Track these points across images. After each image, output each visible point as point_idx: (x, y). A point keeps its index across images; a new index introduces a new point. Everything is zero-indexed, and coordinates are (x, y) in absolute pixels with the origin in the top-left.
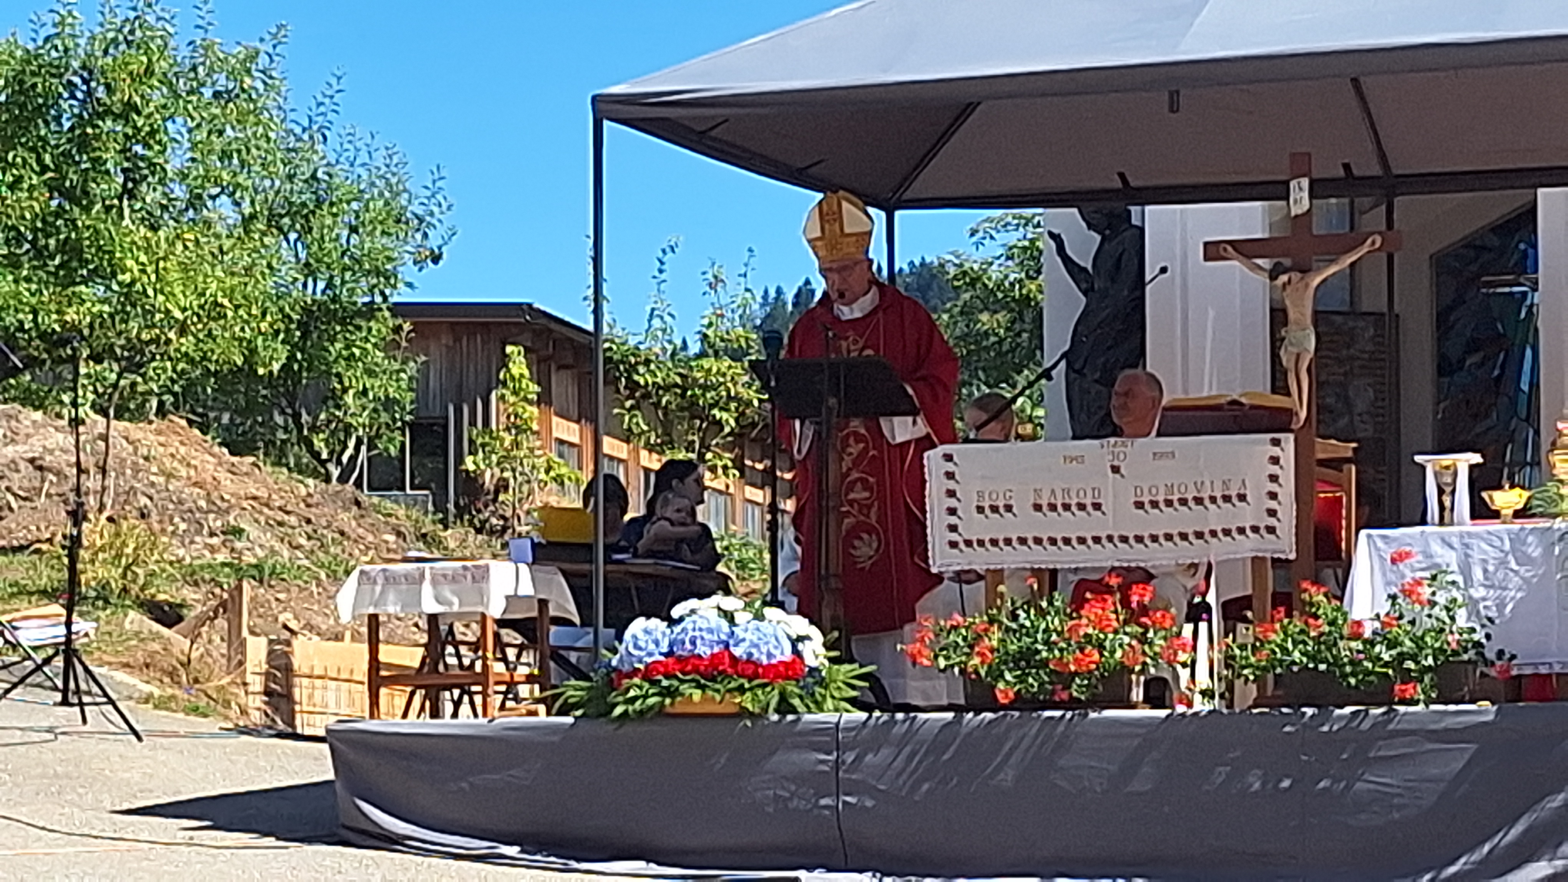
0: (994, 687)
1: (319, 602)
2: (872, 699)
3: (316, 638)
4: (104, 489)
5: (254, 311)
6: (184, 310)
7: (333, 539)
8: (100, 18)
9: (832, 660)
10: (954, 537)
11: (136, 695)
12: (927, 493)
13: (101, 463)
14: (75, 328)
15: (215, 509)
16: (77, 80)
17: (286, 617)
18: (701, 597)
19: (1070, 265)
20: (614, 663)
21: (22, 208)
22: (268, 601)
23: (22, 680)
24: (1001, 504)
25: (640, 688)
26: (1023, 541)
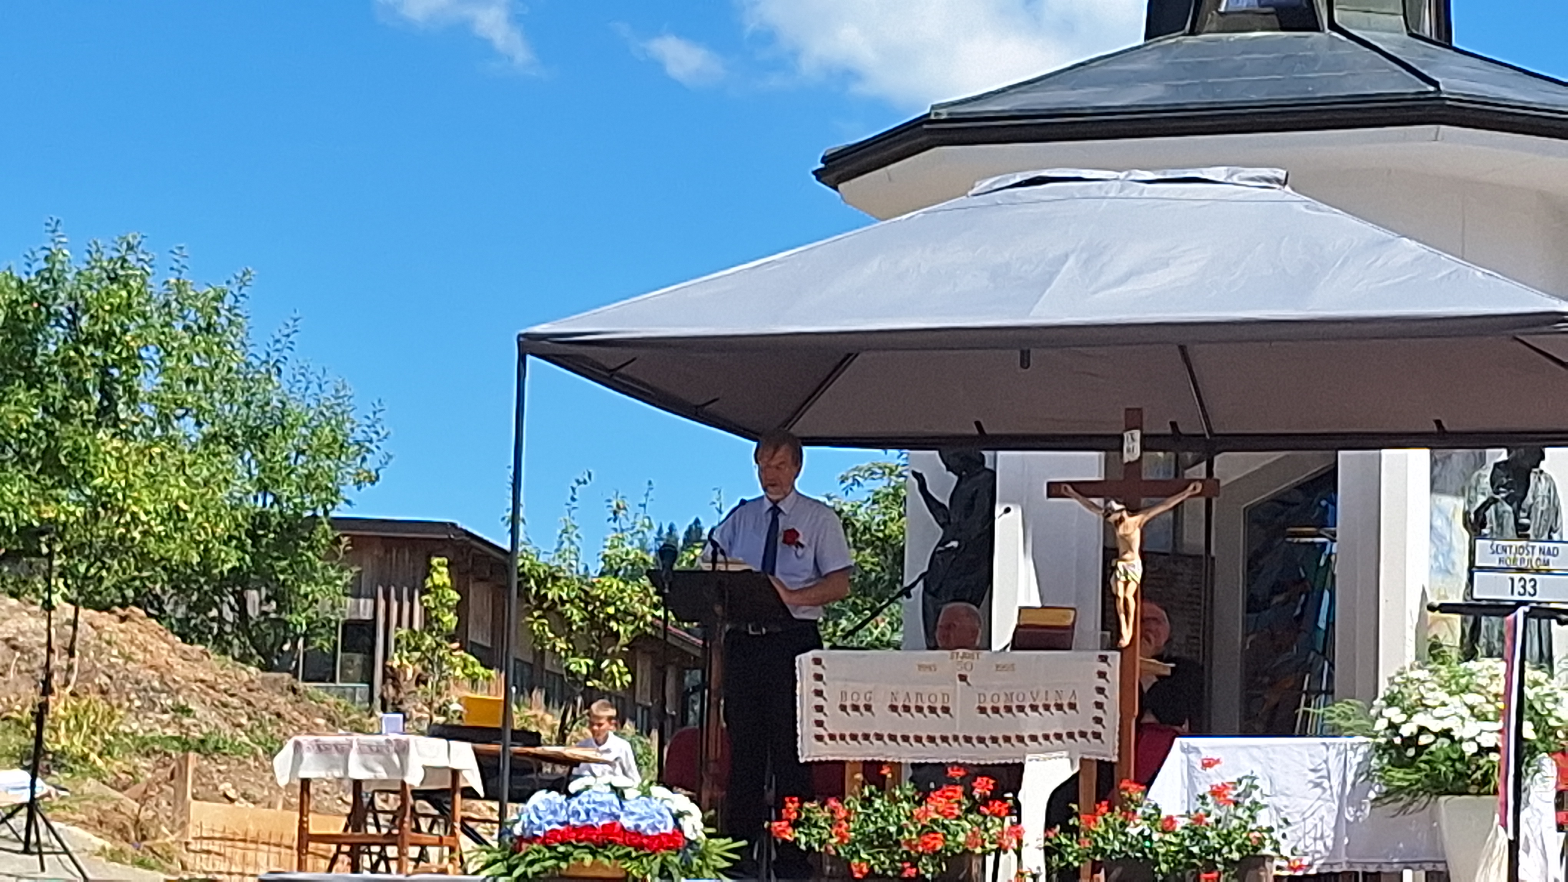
0: (849, 864)
1: (256, 775)
3: (251, 806)
4: (70, 668)
6: (147, 513)
7: (270, 720)
8: (87, 257)
9: (709, 835)
10: (820, 731)
11: (91, 848)
12: (798, 692)
13: (68, 646)
14: (51, 523)
15: (167, 689)
16: (63, 309)
17: (226, 787)
19: (930, 502)
20: (516, 830)
22: (211, 772)
24: (861, 704)
25: (539, 852)
26: (879, 737)
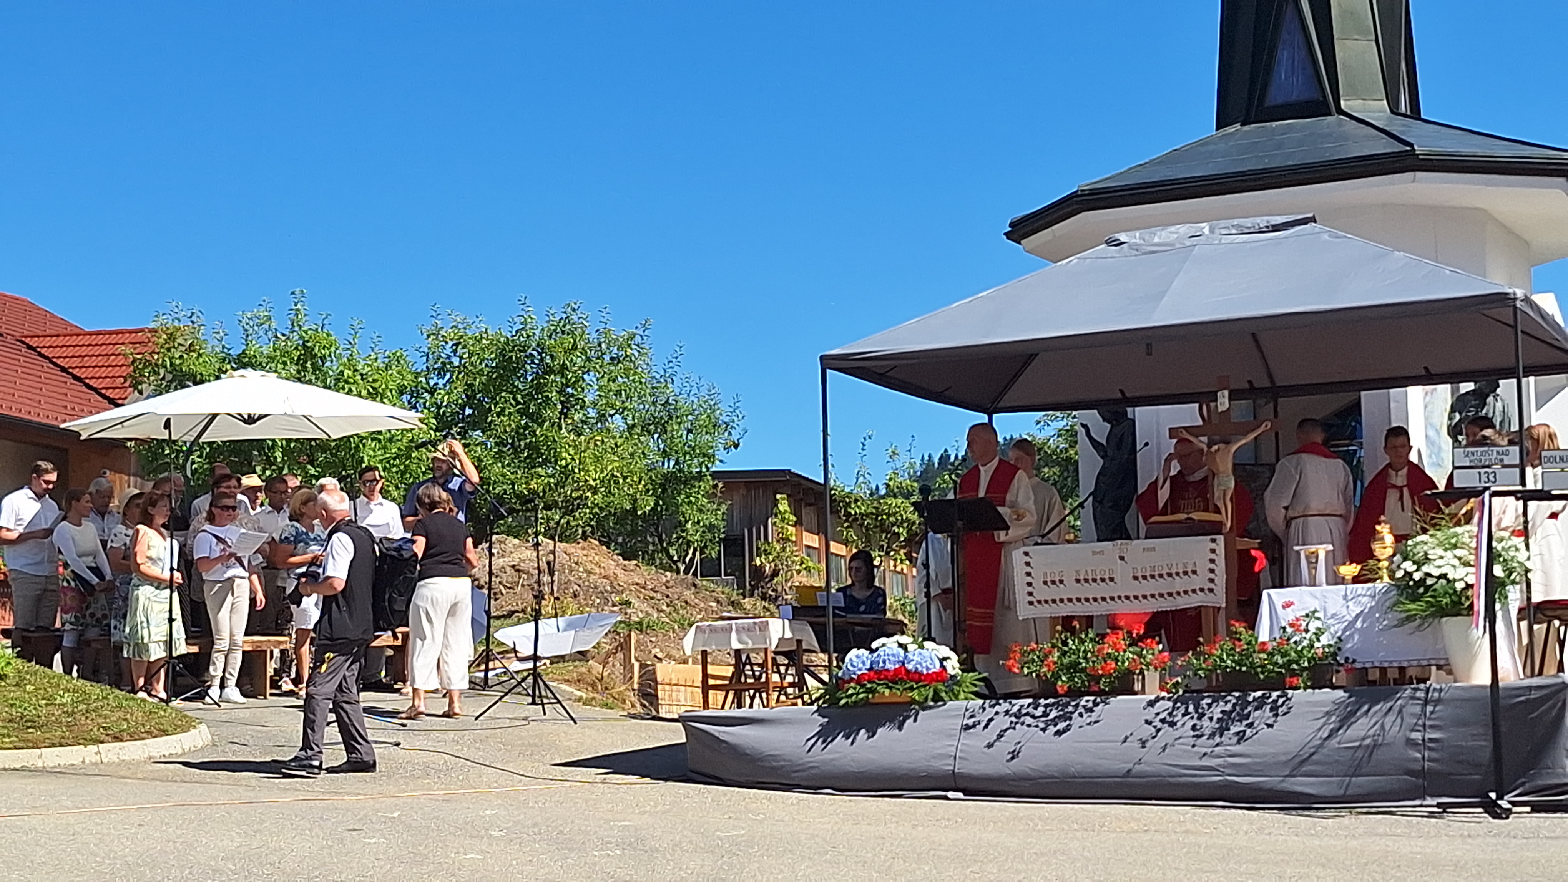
0: (1056, 685)
1: (674, 642)
2: (987, 693)
3: (672, 662)
4: (553, 582)
5: (635, 479)
6: (595, 480)
7: (681, 606)
8: (547, 319)
9: (963, 671)
10: (1031, 599)
11: (573, 698)
12: (1014, 573)
13: (551, 567)
14: (535, 492)
15: (615, 591)
16: (535, 353)
17: (655, 652)
18: (889, 636)
19: (1093, 441)
20: (840, 675)
21: (505, 426)
22: (646, 642)
23: (510, 691)
24: (1057, 579)
25: (855, 689)
26: (1070, 600)
